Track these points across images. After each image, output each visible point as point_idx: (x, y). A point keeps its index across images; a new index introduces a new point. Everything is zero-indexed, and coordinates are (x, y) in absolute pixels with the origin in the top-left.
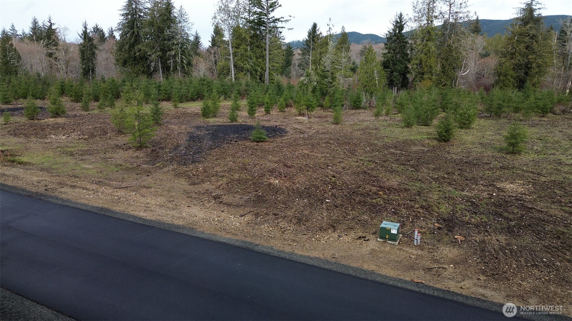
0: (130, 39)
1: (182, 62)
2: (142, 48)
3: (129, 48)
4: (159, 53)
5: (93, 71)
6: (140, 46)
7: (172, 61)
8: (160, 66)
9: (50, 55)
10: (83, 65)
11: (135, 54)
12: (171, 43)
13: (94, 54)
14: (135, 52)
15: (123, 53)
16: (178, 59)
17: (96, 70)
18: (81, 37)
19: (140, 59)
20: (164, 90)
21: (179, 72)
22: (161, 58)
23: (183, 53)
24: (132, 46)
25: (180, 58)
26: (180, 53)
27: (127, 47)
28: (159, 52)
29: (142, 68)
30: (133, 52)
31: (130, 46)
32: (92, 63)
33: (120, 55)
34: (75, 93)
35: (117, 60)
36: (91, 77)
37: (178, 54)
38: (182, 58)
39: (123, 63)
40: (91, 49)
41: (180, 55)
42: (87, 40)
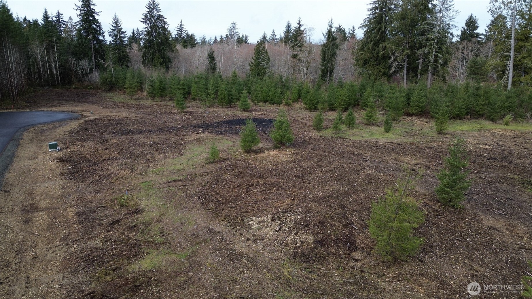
0: (375, 37)
1: (436, 61)
2: (388, 46)
3: (372, 47)
4: (408, 51)
5: (331, 73)
6: (385, 44)
7: (421, 60)
8: (406, 66)
9: (295, 57)
10: (323, 66)
11: (378, 53)
12: (424, 38)
13: (334, 54)
14: (378, 50)
15: (364, 53)
16: (432, 57)
17: (334, 71)
18: (325, 37)
19: (382, 59)
20: (417, 101)
21: (430, 74)
22: (408, 56)
23: (440, 50)
24: (376, 44)
25: (433, 56)
26: (434, 50)
27: (370, 45)
28: (408, 49)
29: (383, 68)
30: (376, 50)
31: (374, 44)
32: (332, 65)
33: (362, 54)
34: (310, 100)
35: (357, 61)
36: (328, 79)
37: (432, 52)
38: (436, 56)
39: (364, 63)
40: (333, 49)
41: (434, 53)
42: (330, 40)
